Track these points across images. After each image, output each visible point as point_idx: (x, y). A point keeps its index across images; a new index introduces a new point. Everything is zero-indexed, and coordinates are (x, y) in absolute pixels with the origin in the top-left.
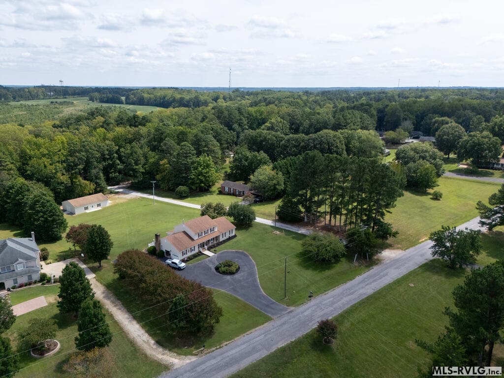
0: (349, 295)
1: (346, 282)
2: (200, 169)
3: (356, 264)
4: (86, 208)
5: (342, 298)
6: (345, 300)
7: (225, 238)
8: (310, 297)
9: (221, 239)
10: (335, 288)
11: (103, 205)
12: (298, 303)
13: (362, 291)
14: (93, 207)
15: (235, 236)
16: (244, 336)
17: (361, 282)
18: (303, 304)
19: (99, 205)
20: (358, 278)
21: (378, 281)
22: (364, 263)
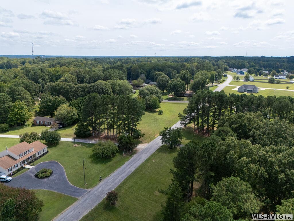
0: (122, 174)
1: (120, 167)
2: (16, 111)
3: (124, 155)
6: (120, 177)
7: (40, 155)
8: (100, 180)
9: (37, 156)
10: (114, 172)
15: (47, 152)
16: (60, 215)
17: (128, 165)
18: (96, 185)
20: (126, 163)
21: (137, 163)
22: (129, 154)
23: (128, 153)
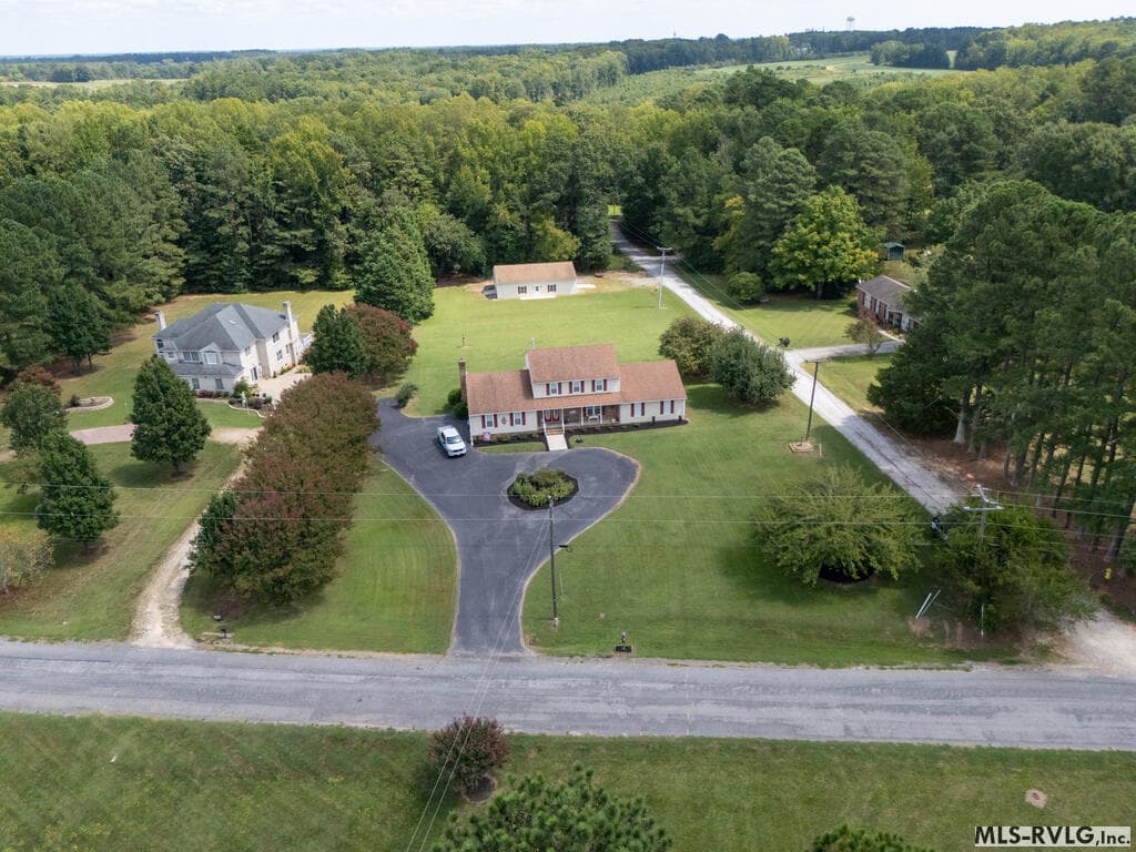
0: (736, 703)
1: (793, 663)
2: (804, 230)
3: (918, 625)
4: (522, 290)
5: (697, 701)
6: (707, 709)
8: (619, 649)
10: (725, 663)
11: (562, 290)
12: (562, 649)
13: (796, 715)
14: (537, 289)
16: (329, 655)
17: (847, 688)
18: (571, 656)
19: (552, 288)
20: (857, 674)
21: (913, 717)
22: (959, 638)
23: (959, 630)
